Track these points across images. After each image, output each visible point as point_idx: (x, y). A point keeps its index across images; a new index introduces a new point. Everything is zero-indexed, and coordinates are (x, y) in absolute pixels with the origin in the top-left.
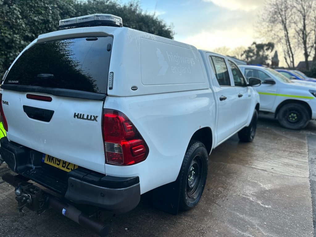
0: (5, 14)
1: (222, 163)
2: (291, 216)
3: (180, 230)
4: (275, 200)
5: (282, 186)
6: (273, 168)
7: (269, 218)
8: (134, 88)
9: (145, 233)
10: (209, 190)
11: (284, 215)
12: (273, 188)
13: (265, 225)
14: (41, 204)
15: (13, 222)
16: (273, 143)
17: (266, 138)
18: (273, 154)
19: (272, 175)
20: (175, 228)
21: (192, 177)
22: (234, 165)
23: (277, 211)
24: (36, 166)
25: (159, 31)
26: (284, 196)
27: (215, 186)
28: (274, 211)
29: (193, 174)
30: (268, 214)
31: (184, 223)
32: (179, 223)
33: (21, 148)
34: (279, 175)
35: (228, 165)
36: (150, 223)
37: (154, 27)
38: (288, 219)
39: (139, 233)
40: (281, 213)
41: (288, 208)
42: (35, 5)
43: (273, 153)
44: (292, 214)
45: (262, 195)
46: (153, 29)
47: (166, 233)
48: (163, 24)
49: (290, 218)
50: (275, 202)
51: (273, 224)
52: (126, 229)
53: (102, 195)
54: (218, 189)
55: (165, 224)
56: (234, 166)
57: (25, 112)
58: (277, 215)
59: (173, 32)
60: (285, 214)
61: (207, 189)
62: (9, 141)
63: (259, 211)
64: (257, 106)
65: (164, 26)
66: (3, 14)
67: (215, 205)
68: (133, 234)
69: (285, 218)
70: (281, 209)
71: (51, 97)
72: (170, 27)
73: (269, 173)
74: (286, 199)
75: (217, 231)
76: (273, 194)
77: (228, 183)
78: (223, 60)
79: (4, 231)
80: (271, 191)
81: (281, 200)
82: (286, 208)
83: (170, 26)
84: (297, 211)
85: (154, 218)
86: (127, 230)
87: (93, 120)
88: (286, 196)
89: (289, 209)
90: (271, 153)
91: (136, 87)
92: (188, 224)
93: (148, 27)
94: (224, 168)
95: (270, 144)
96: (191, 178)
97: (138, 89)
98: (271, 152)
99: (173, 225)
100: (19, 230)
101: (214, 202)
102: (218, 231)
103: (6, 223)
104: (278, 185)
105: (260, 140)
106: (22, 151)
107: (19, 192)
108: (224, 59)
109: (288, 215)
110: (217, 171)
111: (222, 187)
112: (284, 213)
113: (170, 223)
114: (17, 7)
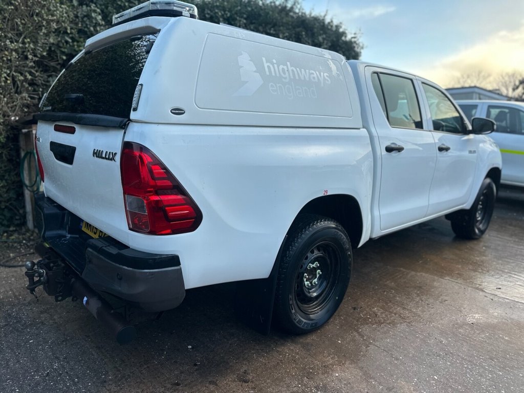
0: (80, 18)
1: (402, 269)
2: (496, 374)
3: (273, 363)
4: (476, 342)
5: (504, 320)
6: (500, 289)
7: (449, 370)
8: (178, 111)
9: (216, 357)
10: (355, 309)
11: (482, 370)
12: (482, 321)
13: (434, 379)
14: (59, 286)
15: (42, 312)
16: (521, 245)
17: (511, 235)
18: (513, 265)
19: (492, 300)
20: (266, 359)
21: (316, 280)
22: (424, 274)
23: (470, 361)
24: (72, 234)
25: (332, 41)
26: (500, 337)
27: (369, 303)
28: (465, 360)
29: (318, 276)
30: (449, 364)
31: (286, 353)
32: (278, 351)
33: (54, 206)
34: (507, 301)
35: (413, 273)
36: (231, 344)
37: (324, 36)
38: (488, 378)
39: (207, 356)
40: (478, 366)
41: (497, 360)
42: (125, 5)
43: (512, 263)
44: (500, 371)
45: (454, 330)
46: (321, 39)
47: (249, 363)
48: (341, 30)
49: (493, 377)
50: (475, 345)
51: (451, 381)
52: (190, 347)
53: (119, 277)
54: (373, 310)
55: (253, 349)
56: (423, 276)
57: (51, 150)
58: (467, 368)
59: (361, 45)
60: (486, 369)
61: (353, 308)
62: (46, 196)
63: (434, 355)
64: (494, 173)
65: (344, 34)
66: (77, 20)
67: (355, 333)
68: (196, 356)
69: (481, 376)
70: (482, 359)
71: (75, 127)
72: (355, 36)
73: (487, 295)
74: (500, 344)
75: (337, 375)
76: (478, 332)
77: (397, 302)
78: (410, 81)
79: (25, 323)
80: (476, 325)
81: (488, 344)
82: (492, 359)
83: (355, 34)
84: (513, 367)
85: (241, 337)
86: (190, 349)
87: (111, 160)
88: (503, 339)
89: (499, 362)
90: (509, 262)
91: (182, 110)
92: (292, 356)
93: (313, 35)
94: (401, 277)
95: (516, 246)
96: (313, 282)
97: (185, 114)
98: (511, 259)
99: (267, 353)
100: (45, 324)
101: (355, 329)
102: (339, 375)
103: (33, 313)
104: (496, 318)
105: (498, 237)
106: (56, 211)
107: (30, 265)
108: (412, 80)
109: (490, 372)
110: (386, 281)
111: (382, 308)
112: (483, 367)
113: (262, 350)
114: (98, 8)
